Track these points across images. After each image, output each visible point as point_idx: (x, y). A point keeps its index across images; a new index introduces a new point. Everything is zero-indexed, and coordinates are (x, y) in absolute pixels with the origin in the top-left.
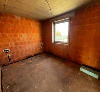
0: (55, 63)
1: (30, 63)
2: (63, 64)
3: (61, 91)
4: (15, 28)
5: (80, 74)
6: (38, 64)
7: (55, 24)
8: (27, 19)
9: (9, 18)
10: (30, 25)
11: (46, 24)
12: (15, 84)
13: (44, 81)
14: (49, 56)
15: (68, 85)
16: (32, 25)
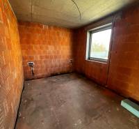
0: (84, 87)
1: (53, 82)
2: (96, 92)
3: (80, 122)
4: (42, 39)
5: (118, 109)
6: (62, 85)
7: (91, 33)
8: (55, 27)
9: (36, 28)
10: (58, 35)
11: (79, 34)
12: (32, 100)
13: (63, 106)
14: (80, 78)
15: (93, 118)
16: (61, 36)
